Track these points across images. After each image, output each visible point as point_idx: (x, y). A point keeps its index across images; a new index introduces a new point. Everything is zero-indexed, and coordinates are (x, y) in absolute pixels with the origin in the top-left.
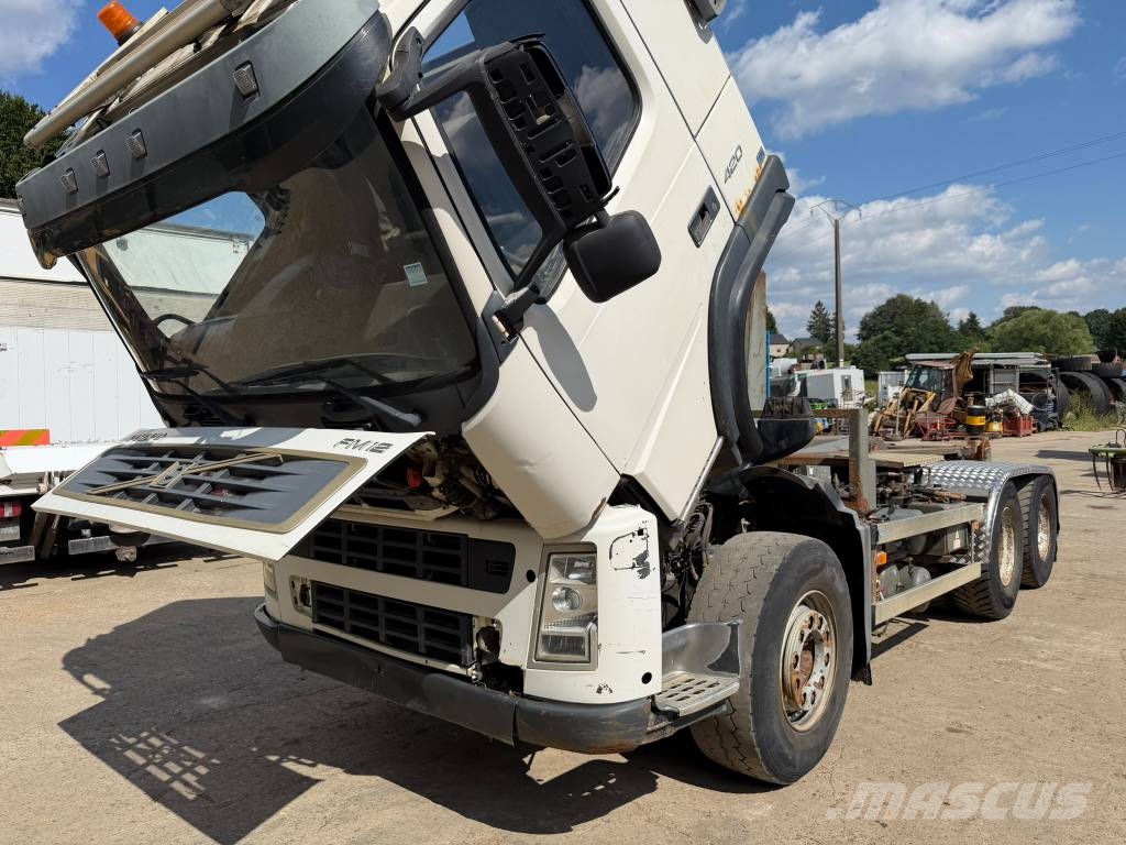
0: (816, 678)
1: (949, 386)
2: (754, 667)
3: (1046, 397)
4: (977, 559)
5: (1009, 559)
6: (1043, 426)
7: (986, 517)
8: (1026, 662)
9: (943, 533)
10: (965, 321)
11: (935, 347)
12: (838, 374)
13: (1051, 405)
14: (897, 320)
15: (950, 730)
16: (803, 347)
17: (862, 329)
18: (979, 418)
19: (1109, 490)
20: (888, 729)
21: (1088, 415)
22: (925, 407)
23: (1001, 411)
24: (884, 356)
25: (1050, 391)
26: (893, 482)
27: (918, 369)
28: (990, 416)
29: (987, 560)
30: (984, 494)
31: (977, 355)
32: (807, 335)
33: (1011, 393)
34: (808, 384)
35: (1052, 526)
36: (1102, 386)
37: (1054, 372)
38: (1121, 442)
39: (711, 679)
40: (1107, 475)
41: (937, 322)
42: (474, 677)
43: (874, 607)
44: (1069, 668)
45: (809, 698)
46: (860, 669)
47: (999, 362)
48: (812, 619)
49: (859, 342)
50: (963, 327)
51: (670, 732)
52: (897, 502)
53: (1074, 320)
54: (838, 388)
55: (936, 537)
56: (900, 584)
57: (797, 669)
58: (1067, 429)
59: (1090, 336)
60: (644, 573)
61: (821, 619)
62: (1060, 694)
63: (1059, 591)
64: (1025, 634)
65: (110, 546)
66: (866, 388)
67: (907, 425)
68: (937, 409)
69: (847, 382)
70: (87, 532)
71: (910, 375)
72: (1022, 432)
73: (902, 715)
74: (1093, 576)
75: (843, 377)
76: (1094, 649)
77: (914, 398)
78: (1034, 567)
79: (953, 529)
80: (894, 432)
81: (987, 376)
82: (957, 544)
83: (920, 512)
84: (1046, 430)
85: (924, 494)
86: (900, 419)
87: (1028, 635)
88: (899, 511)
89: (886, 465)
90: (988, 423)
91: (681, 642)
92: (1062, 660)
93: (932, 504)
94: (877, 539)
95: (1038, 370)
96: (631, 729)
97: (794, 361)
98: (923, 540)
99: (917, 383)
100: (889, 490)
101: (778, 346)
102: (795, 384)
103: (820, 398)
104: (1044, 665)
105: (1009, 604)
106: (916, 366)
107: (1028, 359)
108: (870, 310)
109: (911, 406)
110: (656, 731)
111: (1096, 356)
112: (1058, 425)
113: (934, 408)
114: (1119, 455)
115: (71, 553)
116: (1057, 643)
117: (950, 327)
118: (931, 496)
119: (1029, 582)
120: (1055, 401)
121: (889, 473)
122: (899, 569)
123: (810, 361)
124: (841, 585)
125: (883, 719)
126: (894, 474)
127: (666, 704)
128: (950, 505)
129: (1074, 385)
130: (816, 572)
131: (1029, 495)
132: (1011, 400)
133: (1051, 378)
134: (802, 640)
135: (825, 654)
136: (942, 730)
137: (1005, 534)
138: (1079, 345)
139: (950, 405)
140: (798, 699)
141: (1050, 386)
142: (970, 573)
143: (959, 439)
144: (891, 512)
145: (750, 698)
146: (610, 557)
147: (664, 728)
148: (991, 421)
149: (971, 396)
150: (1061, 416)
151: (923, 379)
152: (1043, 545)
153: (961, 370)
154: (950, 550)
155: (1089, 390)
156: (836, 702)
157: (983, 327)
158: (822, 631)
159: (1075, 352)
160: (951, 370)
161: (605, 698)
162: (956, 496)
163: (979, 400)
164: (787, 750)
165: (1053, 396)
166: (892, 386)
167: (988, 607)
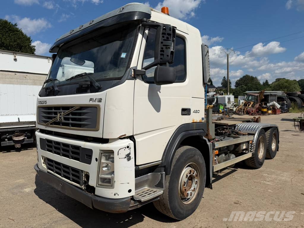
0: (192, 188)
1: (257, 100)
2: (169, 186)
3: (284, 103)
4: (251, 151)
5: (262, 151)
6: (283, 112)
7: (254, 139)
8: (263, 182)
9: (240, 144)
10: (265, 82)
11: (256, 89)
12: (227, 97)
13: (286, 106)
14: (246, 82)
15: (235, 203)
16: (220, 89)
17: (236, 84)
18: (265, 109)
19: (298, 130)
20: (217, 202)
21: (296, 109)
22: (250, 106)
23: (271, 107)
24: (242, 91)
25: (285, 102)
26: (225, 129)
27: (249, 95)
28: (268, 109)
29: (254, 152)
30: (254, 133)
31: (265, 92)
32: (221, 86)
33: (274, 102)
34: (218, 99)
35: (277, 141)
36: (300, 100)
37: (287, 96)
38: (302, 117)
39: (155, 190)
40: (298, 126)
41: (257, 82)
42: (84, 188)
43: (213, 167)
44: (275, 184)
45: (189, 194)
46: (208, 185)
47: (271, 94)
48: (191, 171)
49: (235, 88)
50: (264, 84)
51: (139, 206)
52: (226, 135)
53: (295, 82)
54: (227, 100)
55: (238, 145)
56: (225, 159)
57: (185, 186)
58: (290, 112)
59: (299, 86)
60: (129, 159)
61: (194, 171)
62: (270, 192)
63: (278, 160)
64: (264, 173)
65: (13, 144)
66: (235, 100)
67: (245, 111)
68: (254, 106)
69: (229, 99)
70: (6, 140)
71: (246, 97)
72: (277, 113)
73: (222, 198)
74: (288, 155)
75: (228, 97)
76: (283, 178)
77: (247, 103)
78: (270, 153)
79: (243, 143)
80: (241, 113)
81: (268, 98)
82: (244, 147)
83: (232, 138)
84: (284, 113)
85: (236, 133)
86: (243, 109)
87: (265, 173)
88: (226, 138)
89: (223, 124)
90: (267, 111)
91: (146, 178)
92: (273, 181)
93: (237, 136)
94: (214, 147)
95: (283, 96)
96: (124, 206)
97: (215, 93)
98: (233, 146)
99: (248, 99)
100: (224, 132)
101: (213, 89)
102: (215, 99)
103: (222, 103)
104: (268, 183)
105: (261, 164)
106: (248, 95)
107: (280, 93)
108: (239, 79)
109: (246, 106)
110: (135, 206)
111: (300, 92)
112: (287, 111)
113: (253, 106)
114: (301, 120)
115: (2, 145)
116: (274, 176)
117: (260, 84)
118: (237, 133)
119: (269, 157)
120: (287, 105)
121: (224, 127)
122: (226, 155)
123: (219, 93)
124: (202, 161)
125: (216, 199)
126: (225, 127)
127: (137, 198)
128: (243, 136)
129: (292, 100)
130: (192, 157)
131: (269, 133)
132: (274, 104)
133: (286, 98)
134: (187, 177)
135: (195, 181)
136: (233, 203)
137: (261, 144)
138: (296, 89)
139: (257, 106)
140: (185, 195)
141: (286, 100)
142: (249, 155)
143: (259, 115)
144: (224, 138)
145: (168, 196)
146: (118, 155)
147: (137, 205)
148: (269, 110)
149: (263, 103)
150: (288, 109)
151: (250, 98)
152: (273, 147)
153: (261, 96)
154: (242, 149)
155: (296, 101)
156: (200, 196)
157: (270, 84)
158: (194, 175)
159: (294, 91)
160: (258, 96)
161: (117, 197)
162: (245, 134)
163: (266, 104)
164: (181, 210)
165: (286, 103)
166: (241, 100)
167: (254, 165)
